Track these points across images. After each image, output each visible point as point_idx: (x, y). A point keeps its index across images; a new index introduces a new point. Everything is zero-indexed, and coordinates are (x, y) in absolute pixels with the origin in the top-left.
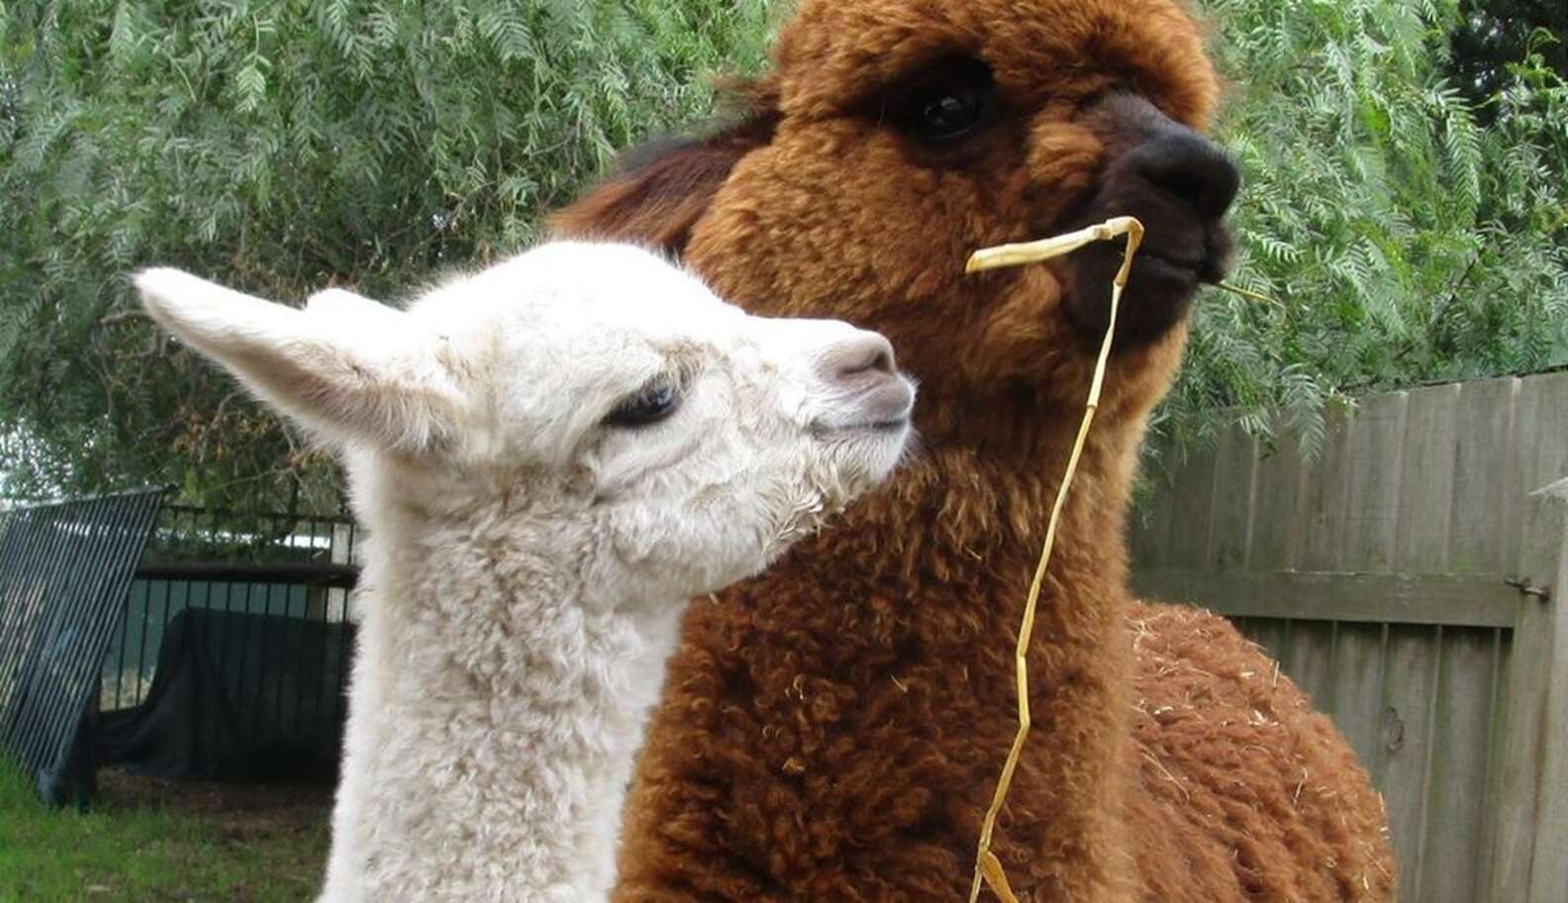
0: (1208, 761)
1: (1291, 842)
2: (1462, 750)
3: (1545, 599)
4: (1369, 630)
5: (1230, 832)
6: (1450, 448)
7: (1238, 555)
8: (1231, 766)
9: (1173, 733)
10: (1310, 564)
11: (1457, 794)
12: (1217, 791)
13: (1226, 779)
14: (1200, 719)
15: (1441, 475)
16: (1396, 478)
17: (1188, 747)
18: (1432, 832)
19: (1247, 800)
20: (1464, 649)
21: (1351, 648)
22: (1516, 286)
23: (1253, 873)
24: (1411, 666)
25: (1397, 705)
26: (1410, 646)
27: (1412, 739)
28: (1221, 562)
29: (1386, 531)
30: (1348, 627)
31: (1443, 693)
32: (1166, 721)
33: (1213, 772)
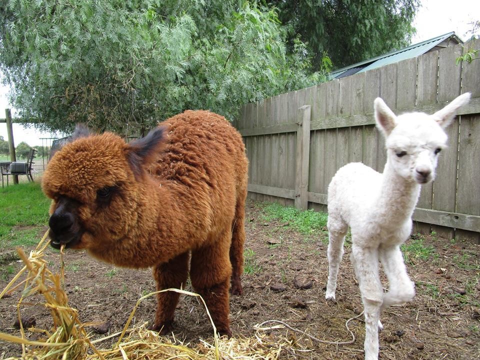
0: (220, 131)
1: (234, 143)
2: (291, 152)
3: (301, 125)
4: (277, 134)
5: (225, 142)
6: (287, 104)
7: (256, 126)
8: (224, 132)
9: (214, 128)
10: (267, 125)
11: (291, 159)
12: (222, 136)
13: (223, 134)
14: (218, 125)
15: (286, 108)
16: (279, 110)
17: (217, 130)
18: (288, 165)
19: (226, 137)
20: (291, 136)
21: (274, 138)
22: (297, 78)
23: (229, 148)
24: (283, 140)
25: (282, 146)
26: (283, 136)
27: (284, 151)
28: (254, 127)
29: (278, 118)
30: (273, 135)
31: (288, 143)
32: (213, 126)
33: (221, 133)
